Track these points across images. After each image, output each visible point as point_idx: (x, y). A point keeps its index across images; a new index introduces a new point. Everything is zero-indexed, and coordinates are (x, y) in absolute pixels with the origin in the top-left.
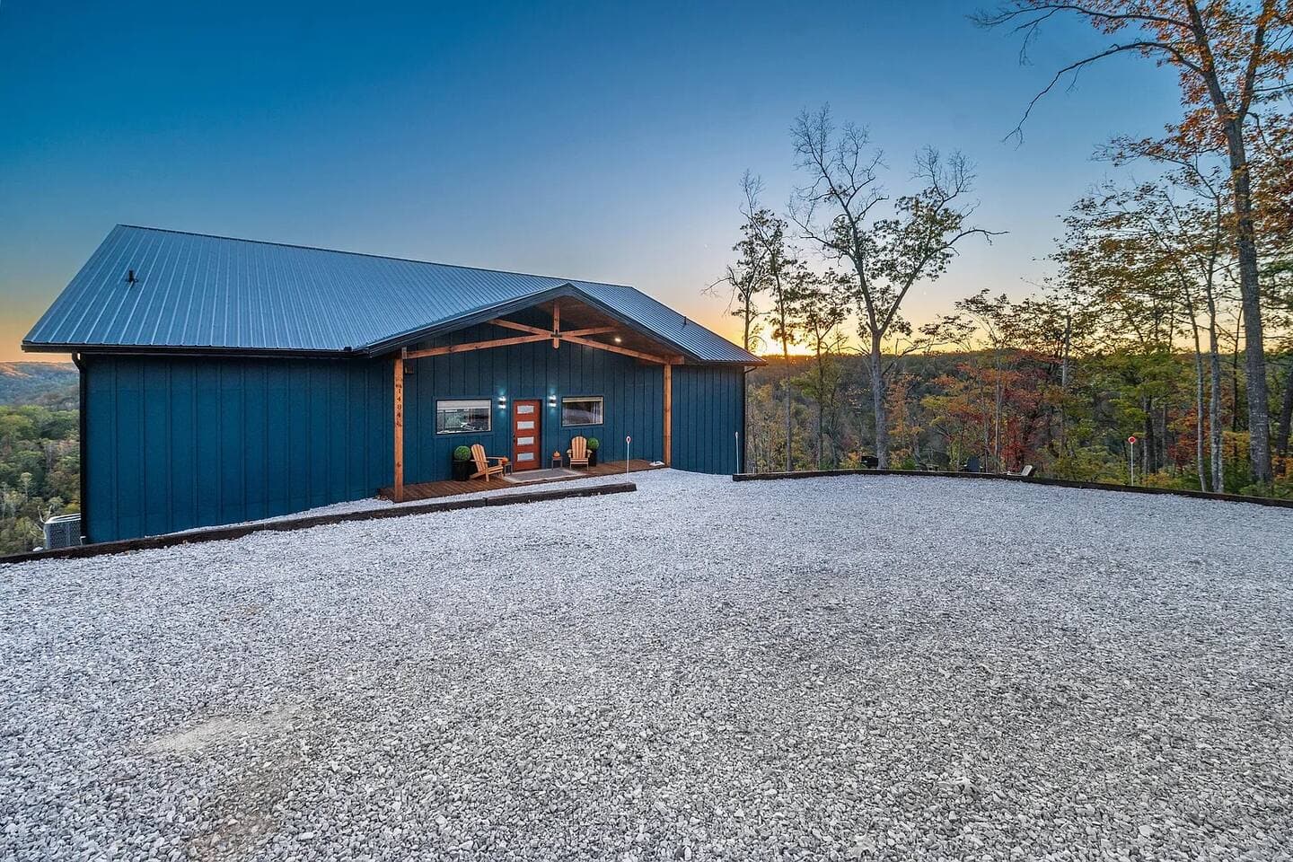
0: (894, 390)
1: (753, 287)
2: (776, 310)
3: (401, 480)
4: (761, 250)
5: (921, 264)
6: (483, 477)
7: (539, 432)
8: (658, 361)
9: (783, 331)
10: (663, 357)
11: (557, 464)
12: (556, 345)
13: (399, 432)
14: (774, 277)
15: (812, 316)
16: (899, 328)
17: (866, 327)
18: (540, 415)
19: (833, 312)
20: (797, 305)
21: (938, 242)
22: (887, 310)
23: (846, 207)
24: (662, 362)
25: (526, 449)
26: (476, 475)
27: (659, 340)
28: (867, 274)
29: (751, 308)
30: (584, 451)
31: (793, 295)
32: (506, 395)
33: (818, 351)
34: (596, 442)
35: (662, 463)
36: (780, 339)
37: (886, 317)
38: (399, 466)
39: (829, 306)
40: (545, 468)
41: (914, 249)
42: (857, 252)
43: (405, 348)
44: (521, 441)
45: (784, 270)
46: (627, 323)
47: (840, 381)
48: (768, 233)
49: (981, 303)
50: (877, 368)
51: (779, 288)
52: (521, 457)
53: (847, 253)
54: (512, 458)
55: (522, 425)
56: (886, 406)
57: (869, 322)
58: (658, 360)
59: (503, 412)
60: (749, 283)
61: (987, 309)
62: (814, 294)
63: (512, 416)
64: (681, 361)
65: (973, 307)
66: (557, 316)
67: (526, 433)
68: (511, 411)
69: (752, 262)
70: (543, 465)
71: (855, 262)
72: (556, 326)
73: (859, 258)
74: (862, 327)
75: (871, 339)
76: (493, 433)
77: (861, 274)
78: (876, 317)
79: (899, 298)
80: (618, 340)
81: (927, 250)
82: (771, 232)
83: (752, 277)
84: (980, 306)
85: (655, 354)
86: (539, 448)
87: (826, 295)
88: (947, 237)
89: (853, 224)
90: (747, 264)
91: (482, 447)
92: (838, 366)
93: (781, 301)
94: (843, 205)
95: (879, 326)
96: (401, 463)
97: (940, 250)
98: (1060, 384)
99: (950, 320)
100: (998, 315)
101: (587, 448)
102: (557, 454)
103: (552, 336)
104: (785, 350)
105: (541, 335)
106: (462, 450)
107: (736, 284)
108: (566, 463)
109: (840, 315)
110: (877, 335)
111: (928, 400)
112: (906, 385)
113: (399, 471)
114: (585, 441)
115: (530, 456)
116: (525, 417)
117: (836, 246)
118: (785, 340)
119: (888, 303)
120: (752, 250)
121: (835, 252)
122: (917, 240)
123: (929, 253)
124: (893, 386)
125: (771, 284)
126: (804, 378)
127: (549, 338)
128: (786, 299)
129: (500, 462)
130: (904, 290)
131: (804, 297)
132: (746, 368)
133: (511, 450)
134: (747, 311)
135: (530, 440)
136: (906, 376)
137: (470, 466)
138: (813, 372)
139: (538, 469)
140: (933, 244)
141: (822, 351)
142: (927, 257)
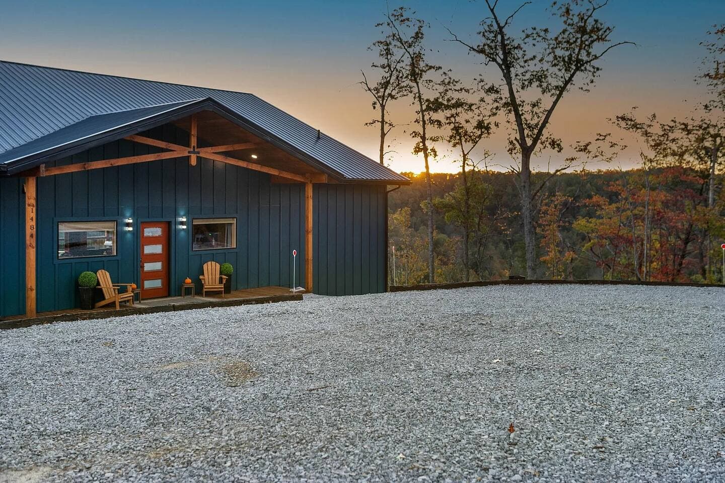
0: (545, 213)
1: (390, 95)
2: (417, 121)
3: (34, 306)
4: (398, 52)
5: (572, 76)
6: (113, 304)
7: (167, 257)
8: (299, 180)
9: (424, 145)
10: (303, 174)
11: (188, 292)
12: (193, 162)
13: (31, 254)
14: (415, 84)
15: (457, 129)
16: (550, 144)
17: (515, 142)
18: (168, 239)
19: (480, 125)
20: (440, 115)
21: (589, 54)
22: (537, 125)
23: (492, 10)
24: (302, 180)
25: (153, 275)
26: (103, 303)
27: (301, 157)
28: (516, 84)
29: (386, 119)
30: (218, 276)
31: (436, 106)
32: (133, 216)
33: (464, 169)
34: (229, 267)
35: (302, 289)
36: (421, 154)
37: (536, 131)
38: (32, 290)
39: (477, 118)
40: (175, 296)
41: (564, 60)
42: (505, 60)
43: (44, 165)
44: (148, 267)
45: (426, 76)
46: (269, 139)
47: (487, 202)
48: (407, 33)
49: (631, 120)
50: (527, 189)
51: (420, 97)
52: (148, 284)
53: (494, 60)
54: (140, 285)
55: (148, 250)
56: (538, 230)
57: (518, 138)
58: (299, 178)
59: (129, 235)
60: (386, 88)
61: (635, 126)
62: (459, 104)
63: (139, 240)
64: (324, 179)
65: (623, 124)
66: (194, 132)
67: (153, 258)
68: (138, 234)
69: (389, 66)
70: (173, 292)
71: (503, 70)
72: (194, 141)
73: (506, 67)
74: (511, 143)
75: (520, 156)
76: (119, 258)
77: (509, 84)
78: (526, 132)
79: (550, 112)
80: (254, 157)
81: (578, 61)
82: (412, 32)
83: (388, 83)
84: (629, 123)
85: (296, 172)
86: (167, 274)
87: (472, 105)
88: (597, 48)
89: (501, 28)
90: (383, 67)
91: (108, 274)
92: (485, 185)
93: (422, 111)
94: (490, 9)
95: (529, 142)
96: (34, 287)
97: (590, 62)
98: (707, 206)
99: (602, 137)
100: (646, 134)
101: (221, 273)
102: (188, 280)
103: (189, 152)
104: (427, 167)
105: (179, 152)
106: (87, 276)
107: (369, 89)
108: (199, 289)
109: (488, 128)
110: (527, 152)
111: (581, 224)
112: (559, 207)
113: (32, 295)
114: (218, 266)
115: (157, 283)
116: (153, 241)
117: (482, 51)
118: (426, 156)
119: (538, 117)
120: (388, 52)
121: (482, 57)
122: (567, 50)
123: (580, 65)
124: (544, 208)
125: (411, 92)
126: (448, 199)
127: (186, 154)
128: (429, 108)
129: (130, 289)
130: (555, 103)
131: (448, 107)
132: (389, 188)
133: (139, 276)
134: (383, 122)
135: (158, 266)
136: (560, 198)
137: (98, 294)
138: (458, 192)
139: (166, 297)
140: (583, 56)
141: (467, 169)
142: (578, 69)
